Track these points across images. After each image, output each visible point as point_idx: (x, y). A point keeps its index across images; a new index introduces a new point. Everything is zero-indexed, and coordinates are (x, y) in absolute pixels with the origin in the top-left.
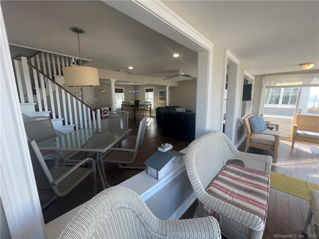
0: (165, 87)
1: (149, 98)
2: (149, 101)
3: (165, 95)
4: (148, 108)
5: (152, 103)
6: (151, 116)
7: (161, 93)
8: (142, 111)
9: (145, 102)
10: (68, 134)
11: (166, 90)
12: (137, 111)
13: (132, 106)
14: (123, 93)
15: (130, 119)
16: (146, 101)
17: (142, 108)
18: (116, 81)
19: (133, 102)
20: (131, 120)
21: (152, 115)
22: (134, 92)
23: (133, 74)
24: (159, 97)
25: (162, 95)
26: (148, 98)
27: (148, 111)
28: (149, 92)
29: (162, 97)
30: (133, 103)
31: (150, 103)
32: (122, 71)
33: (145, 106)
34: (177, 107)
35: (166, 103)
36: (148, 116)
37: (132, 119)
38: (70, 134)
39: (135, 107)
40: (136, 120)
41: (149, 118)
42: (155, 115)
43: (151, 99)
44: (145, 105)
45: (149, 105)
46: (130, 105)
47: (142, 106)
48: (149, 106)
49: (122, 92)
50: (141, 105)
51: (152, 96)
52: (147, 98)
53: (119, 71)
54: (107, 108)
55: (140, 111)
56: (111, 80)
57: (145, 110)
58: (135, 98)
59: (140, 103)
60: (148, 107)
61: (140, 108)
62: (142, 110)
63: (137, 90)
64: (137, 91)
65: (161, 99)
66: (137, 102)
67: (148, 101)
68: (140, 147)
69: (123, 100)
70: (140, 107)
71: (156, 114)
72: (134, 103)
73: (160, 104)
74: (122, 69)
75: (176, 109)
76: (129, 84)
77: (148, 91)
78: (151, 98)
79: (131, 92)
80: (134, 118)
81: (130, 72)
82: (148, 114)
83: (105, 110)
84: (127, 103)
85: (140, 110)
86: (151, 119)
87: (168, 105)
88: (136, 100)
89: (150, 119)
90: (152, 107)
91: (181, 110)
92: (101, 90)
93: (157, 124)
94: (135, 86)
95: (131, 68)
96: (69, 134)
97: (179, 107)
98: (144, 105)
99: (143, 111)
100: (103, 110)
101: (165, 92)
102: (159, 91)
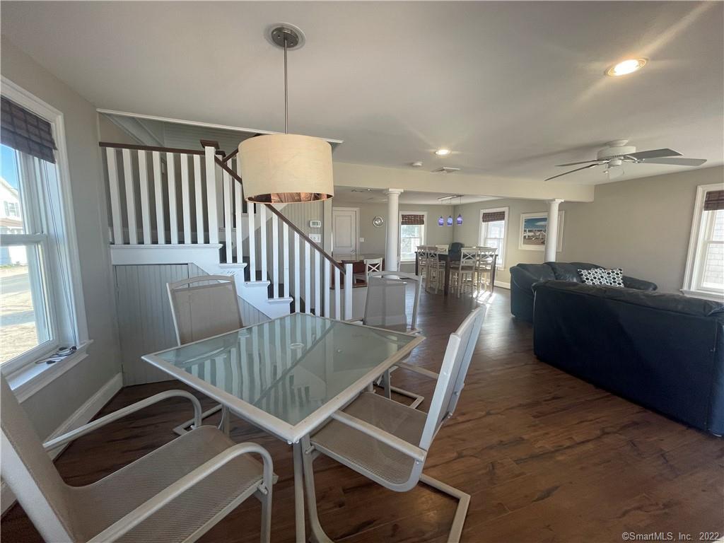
0: (545, 205)
1: (493, 236)
2: (490, 244)
3: (545, 229)
4: (487, 264)
5: (500, 252)
6: (493, 287)
7: (530, 223)
8: (467, 272)
9: (480, 248)
10: (277, 319)
11: (549, 215)
12: (454, 271)
13: (442, 257)
14: (423, 226)
15: (434, 290)
16: (482, 246)
17: (470, 262)
18: (402, 193)
19: (447, 247)
20: (436, 293)
21: (496, 283)
22: (450, 221)
23: (449, 171)
24: (522, 234)
25: (535, 229)
26: (489, 237)
27: (486, 274)
28: (492, 220)
29: (531, 234)
30: (444, 249)
31: (494, 250)
32: (419, 164)
33: (478, 258)
34: (589, 267)
35: (546, 253)
36: (483, 285)
37: (439, 290)
38: (282, 319)
39: (449, 259)
40: (449, 295)
41: (488, 293)
42: (508, 285)
43: (496, 242)
44: (479, 255)
45: (491, 256)
46: (435, 255)
47: (469, 258)
48: (490, 260)
49: (422, 222)
50: (465, 256)
51: (500, 232)
52: (486, 239)
53: (411, 165)
54: (379, 261)
55: (461, 272)
56: (390, 190)
57: (477, 269)
58: (453, 239)
59: (464, 251)
60: (486, 261)
61: (462, 264)
62: (470, 268)
63: (460, 216)
64: (459, 219)
65: (528, 240)
66: (456, 248)
67: (488, 246)
68: (447, 414)
69: (421, 240)
70: (462, 260)
71: (512, 282)
72: (449, 251)
73: (526, 253)
74: (418, 161)
75: (584, 272)
76: (438, 202)
77: (489, 217)
78: (498, 237)
79: (441, 221)
80: (443, 289)
81: (441, 167)
82: (485, 280)
83: (374, 265)
84: (430, 248)
85: (463, 268)
86: (495, 295)
87: (552, 258)
88: (455, 241)
89: (490, 296)
90: (499, 261)
91: (605, 275)
92: (375, 219)
93: (512, 312)
94: (455, 207)
95: (443, 152)
96: (279, 321)
97: (597, 267)
98: (474, 256)
99: (471, 272)
100: (368, 265)
101: (545, 220)
102: (524, 217)
